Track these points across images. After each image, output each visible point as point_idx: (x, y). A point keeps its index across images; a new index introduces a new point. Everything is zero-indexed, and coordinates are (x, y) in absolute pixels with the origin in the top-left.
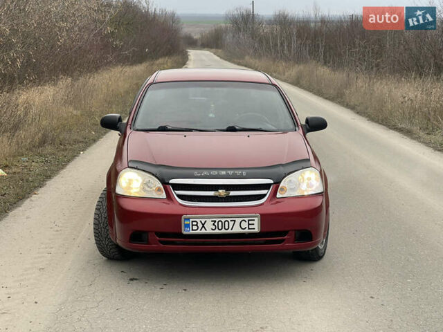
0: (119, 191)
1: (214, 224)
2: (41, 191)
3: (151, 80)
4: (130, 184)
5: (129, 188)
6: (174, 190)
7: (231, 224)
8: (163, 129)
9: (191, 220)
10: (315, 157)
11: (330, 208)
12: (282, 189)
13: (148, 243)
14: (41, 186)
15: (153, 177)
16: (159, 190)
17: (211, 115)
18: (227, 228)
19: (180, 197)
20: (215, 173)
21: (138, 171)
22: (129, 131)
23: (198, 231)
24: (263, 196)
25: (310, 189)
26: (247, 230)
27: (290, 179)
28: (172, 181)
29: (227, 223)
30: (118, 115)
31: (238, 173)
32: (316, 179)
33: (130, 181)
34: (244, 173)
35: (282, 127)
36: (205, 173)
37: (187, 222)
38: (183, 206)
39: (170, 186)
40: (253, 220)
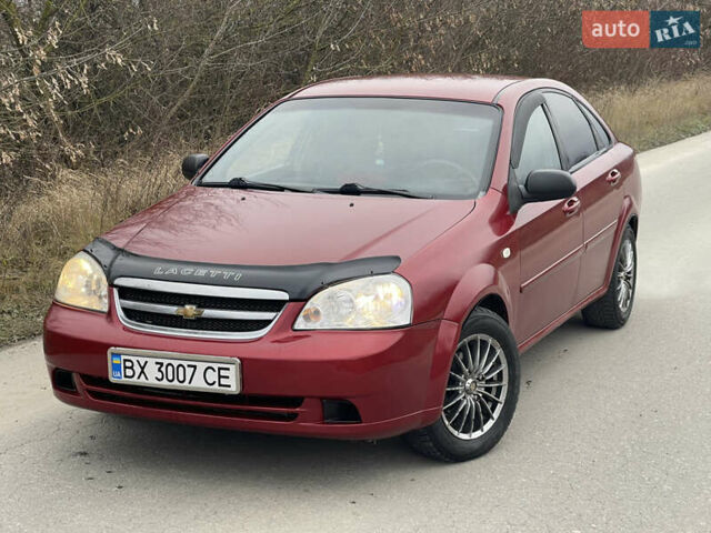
1: (159, 370)
6: (122, 296)
8: (237, 185)
9: (123, 357)
13: (77, 393)
18: (181, 378)
20: (187, 271)
21: (91, 258)
23: (135, 381)
26: (216, 388)
28: (118, 282)
31: (227, 274)
34: (238, 275)
36: (173, 270)
37: (116, 361)
38: (125, 328)
39: (115, 291)
40: (228, 369)
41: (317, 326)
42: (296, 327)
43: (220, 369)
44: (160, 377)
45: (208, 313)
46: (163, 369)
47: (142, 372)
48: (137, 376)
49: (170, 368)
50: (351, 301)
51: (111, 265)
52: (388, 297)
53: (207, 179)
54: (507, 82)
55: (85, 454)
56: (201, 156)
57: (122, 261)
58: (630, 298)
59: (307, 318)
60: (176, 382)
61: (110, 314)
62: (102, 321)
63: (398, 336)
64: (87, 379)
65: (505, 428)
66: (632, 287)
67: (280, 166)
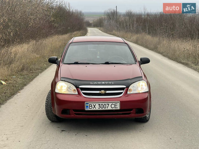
0: (57, 91)
1: (99, 106)
2: (22, 91)
3: (71, 41)
4: (62, 88)
5: (61, 90)
6: (81, 90)
7: (107, 105)
8: (76, 63)
9: (89, 104)
10: (145, 76)
11: (151, 99)
12: (130, 90)
13: (70, 114)
14: (22, 89)
15: (72, 85)
16: (75, 90)
17: (98, 57)
18: (105, 107)
19: (84, 93)
20: (99, 83)
21: (65, 82)
22: (61, 64)
23: (92, 109)
24: (121, 93)
25: (142, 90)
26: (114, 108)
27: (133, 85)
28: (80, 87)
29: (105, 105)
30: (56, 57)
31: (110, 83)
32: (145, 85)
33: (62, 86)
34: (113, 83)
35: (130, 62)
36: (95, 83)
37: (87, 105)
40: (117, 104)
42: (128, 93)
47: (94, 107)
49: (102, 105)
60: (103, 108)
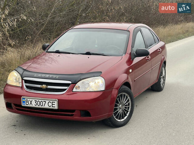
6: (25, 83)
8: (57, 52)
13: (13, 109)
18: (42, 105)
19: (27, 86)
21: (16, 72)
23: (29, 106)
26: (51, 107)
28: (24, 78)
31: (54, 76)
36: (40, 75)
37: (24, 100)
38: (26, 91)
39: (24, 81)
40: (55, 102)
41: (79, 90)
42: (73, 91)
43: (52, 102)
44: (36, 105)
45: (49, 87)
46: (37, 102)
47: (31, 103)
48: (29, 104)
49: (39, 102)
50: (88, 84)
51: (22, 74)
52: (98, 83)
53: (49, 50)
54: (131, 24)
55: (15, 126)
56: (47, 44)
57: (26, 73)
58: (164, 83)
59: (76, 88)
60: (40, 106)
61: (22, 87)
62: (20, 89)
63: (101, 93)
64: (16, 105)
65: (130, 118)
66: (164, 80)
67: (69, 47)
